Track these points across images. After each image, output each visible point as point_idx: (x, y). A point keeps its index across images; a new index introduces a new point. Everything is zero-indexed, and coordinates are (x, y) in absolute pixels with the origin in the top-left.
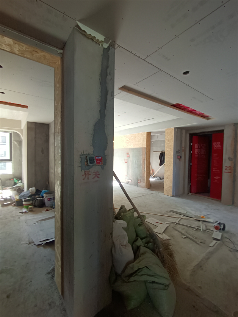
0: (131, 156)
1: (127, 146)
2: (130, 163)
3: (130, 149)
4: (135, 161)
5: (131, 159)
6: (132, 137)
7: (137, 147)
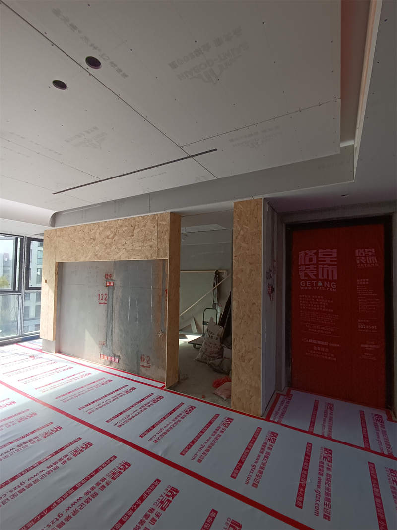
0: (118, 283)
1: (108, 253)
2: (116, 307)
3: (115, 263)
4: (133, 301)
5: (118, 293)
6: (124, 229)
7: (138, 258)
